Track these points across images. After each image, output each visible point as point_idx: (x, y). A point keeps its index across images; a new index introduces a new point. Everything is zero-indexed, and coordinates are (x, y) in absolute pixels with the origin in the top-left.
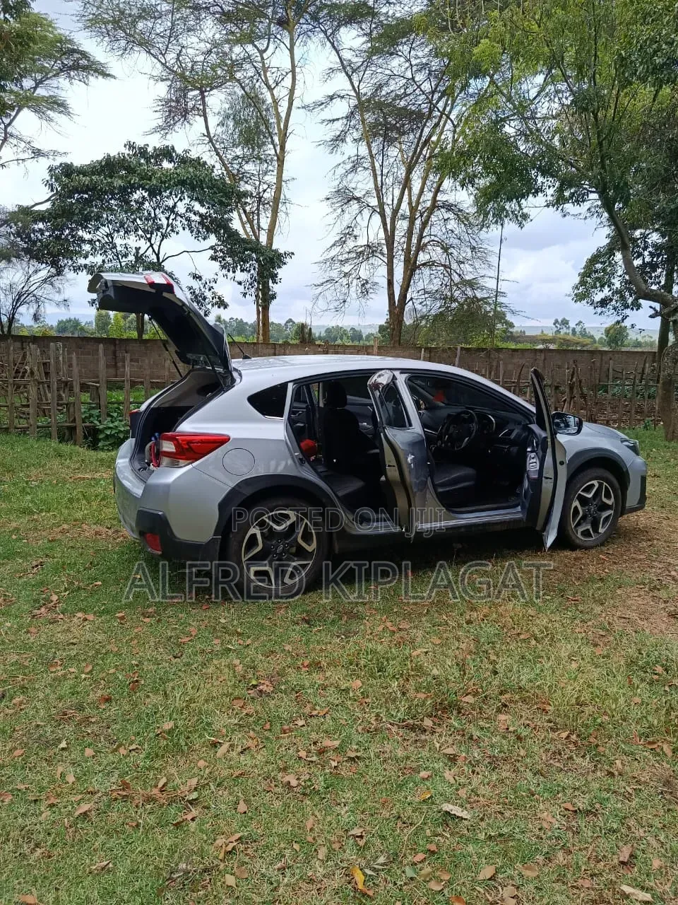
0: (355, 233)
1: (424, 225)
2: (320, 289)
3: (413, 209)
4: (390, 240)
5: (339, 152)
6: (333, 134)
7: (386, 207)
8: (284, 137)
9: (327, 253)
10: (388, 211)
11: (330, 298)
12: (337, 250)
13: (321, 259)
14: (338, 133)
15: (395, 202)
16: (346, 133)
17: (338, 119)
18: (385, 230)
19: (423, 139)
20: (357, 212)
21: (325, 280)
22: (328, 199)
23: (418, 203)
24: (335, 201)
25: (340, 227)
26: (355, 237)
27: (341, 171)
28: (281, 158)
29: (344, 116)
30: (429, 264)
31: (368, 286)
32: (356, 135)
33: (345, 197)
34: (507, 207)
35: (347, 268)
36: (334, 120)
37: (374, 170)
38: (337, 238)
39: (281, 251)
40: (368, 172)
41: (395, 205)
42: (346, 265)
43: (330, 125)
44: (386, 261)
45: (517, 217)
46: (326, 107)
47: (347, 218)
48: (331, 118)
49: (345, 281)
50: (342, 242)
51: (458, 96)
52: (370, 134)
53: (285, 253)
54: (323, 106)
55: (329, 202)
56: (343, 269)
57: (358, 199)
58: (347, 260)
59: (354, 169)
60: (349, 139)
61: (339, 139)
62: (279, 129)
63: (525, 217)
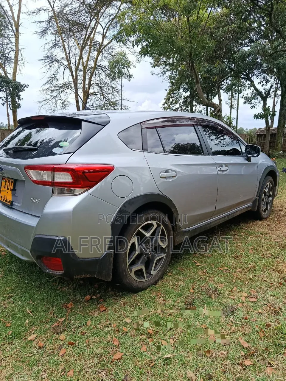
0: (57, 77)
1: (92, 74)
2: (42, 104)
3: (85, 68)
4: (75, 81)
5: (44, 39)
6: (41, 29)
7: (72, 65)
8: (18, 26)
9: (43, 87)
10: (73, 67)
11: (47, 108)
12: (47, 86)
13: (41, 89)
14: (44, 29)
15: (77, 63)
16: (48, 29)
17: (43, 22)
18: (73, 76)
19: (87, 36)
20: (58, 67)
21: (44, 100)
22: (42, 60)
23: (87, 65)
24: (46, 61)
25: (50, 74)
26: (57, 79)
27: (48, 47)
28: (17, 36)
29: (47, 20)
30: (94, 94)
31: (65, 103)
32: (52, 31)
33: (51, 59)
34: (123, 71)
35: (55, 94)
36: (41, 22)
37: (64, 48)
38: (49, 80)
39: (22, 83)
40: (61, 48)
41: (76, 66)
42: (54, 93)
43: (39, 24)
44: (74, 91)
45: (127, 76)
46: (36, 14)
47: (53, 70)
48: (40, 21)
49: (54, 100)
50: (50, 82)
52: (60, 31)
53: (24, 84)
54: (35, 14)
55: (43, 61)
56: (52, 94)
57: (57, 61)
58: (54, 90)
59: (54, 46)
60: (49, 32)
61: (44, 32)
62: (14, 21)
63: (131, 76)
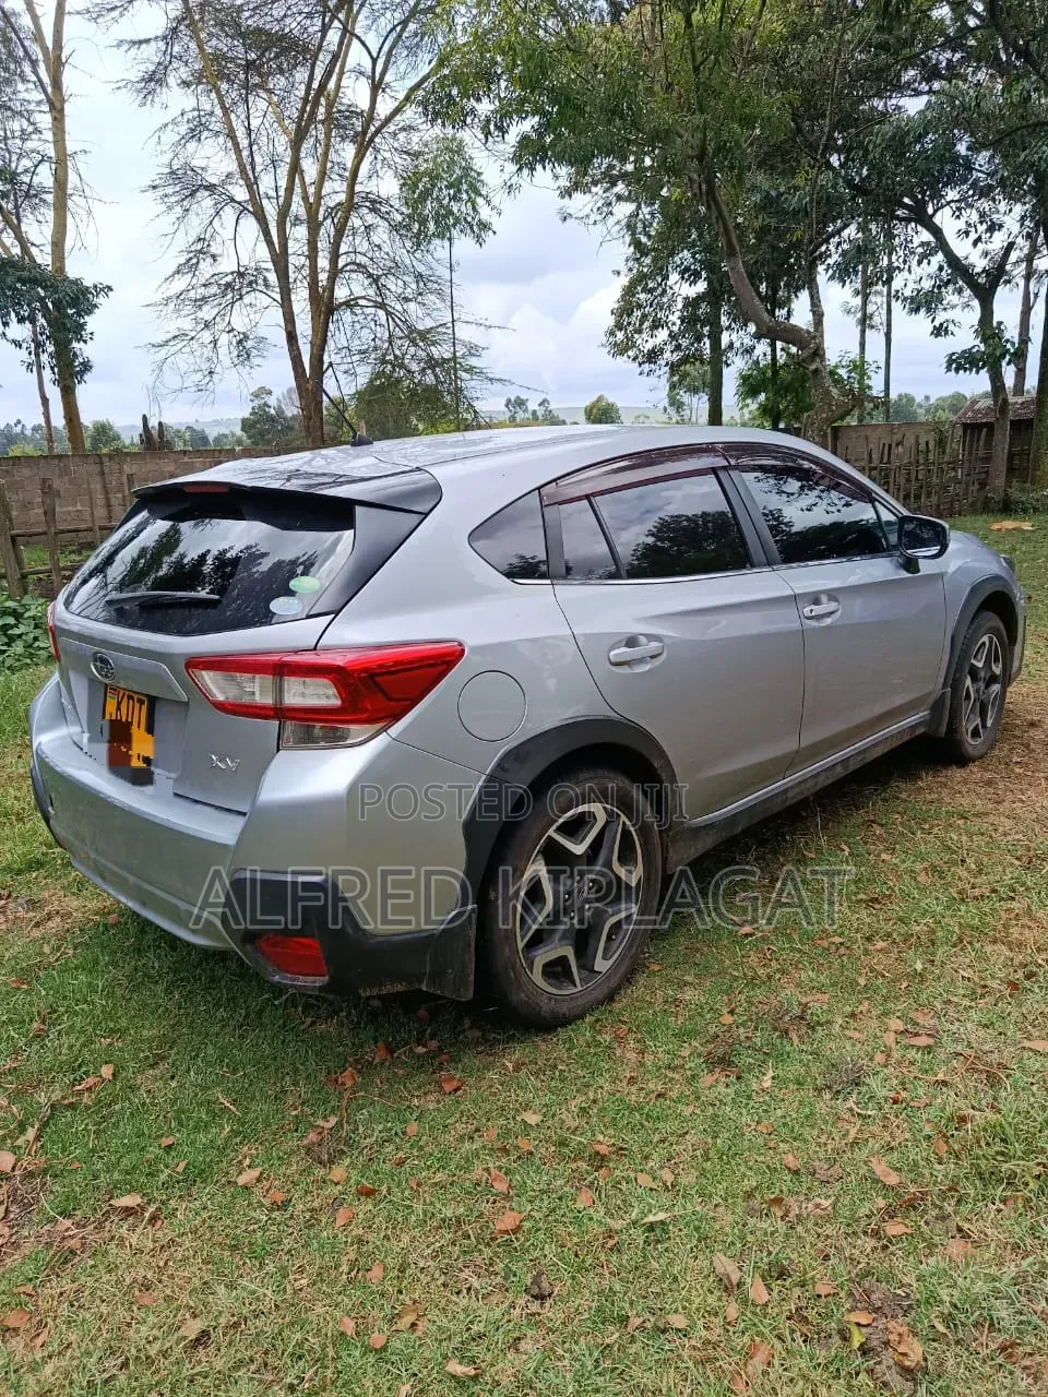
0: (213, 250)
1: (340, 233)
2: (163, 352)
3: (312, 210)
4: (280, 260)
5: (157, 105)
6: (143, 67)
7: (265, 202)
8: (56, 66)
9: (165, 286)
10: (271, 211)
11: (184, 367)
12: (180, 283)
13: (158, 297)
14: (152, 68)
15: (282, 193)
16: (166, 68)
17: (147, 41)
18: (270, 243)
19: (315, 85)
20: (212, 211)
21: (169, 336)
22: (154, 187)
23: (319, 197)
24: (169, 190)
25: (184, 240)
26: (214, 257)
27: (171, 137)
28: (57, 104)
29: (160, 33)
30: (350, 304)
31: (249, 344)
32: (184, 73)
33: (187, 184)
34: (455, 210)
35: (207, 313)
36: (140, 42)
37: (231, 135)
38: (183, 261)
39: (88, 283)
40: (221, 139)
41: (281, 200)
42: (205, 308)
43: (134, 50)
44: (278, 297)
45: (472, 228)
46: (121, 15)
47: (195, 224)
48: (136, 38)
49: (206, 336)
50: (189, 266)
51: (358, 12)
52: (213, 73)
53: (95, 287)
54: (115, 14)
55: (160, 192)
56: (200, 314)
57: (211, 188)
58: (204, 299)
59: (195, 133)
60: (172, 80)
61: (154, 80)
62: (44, 49)
63: (484, 226)
